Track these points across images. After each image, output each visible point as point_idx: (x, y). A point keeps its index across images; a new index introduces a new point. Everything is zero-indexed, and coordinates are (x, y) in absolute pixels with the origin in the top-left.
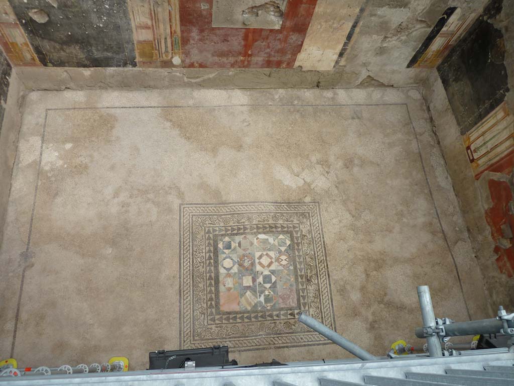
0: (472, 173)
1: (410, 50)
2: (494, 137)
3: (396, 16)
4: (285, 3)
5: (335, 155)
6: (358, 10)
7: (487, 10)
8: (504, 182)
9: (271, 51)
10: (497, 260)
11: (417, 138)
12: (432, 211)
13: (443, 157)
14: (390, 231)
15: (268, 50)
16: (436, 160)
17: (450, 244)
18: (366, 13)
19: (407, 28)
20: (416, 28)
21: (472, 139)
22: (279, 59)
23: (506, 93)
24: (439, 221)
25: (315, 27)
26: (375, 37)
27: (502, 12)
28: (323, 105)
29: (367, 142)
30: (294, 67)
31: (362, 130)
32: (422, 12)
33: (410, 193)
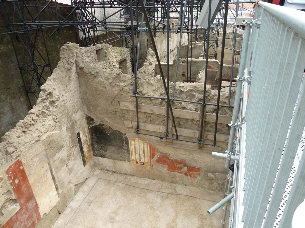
0: (148, 167)
1: (79, 160)
2: (139, 150)
3: (63, 154)
4: (13, 194)
5: (103, 225)
6: (47, 165)
7: (88, 123)
8: (160, 156)
9: (24, 223)
10: (190, 176)
11: (118, 182)
12: (157, 193)
13: (134, 176)
14: (158, 216)
15: (23, 224)
16: (133, 180)
17: (175, 193)
18: (51, 164)
19: (70, 154)
20: (73, 151)
21: (134, 159)
22: (31, 222)
23: (126, 135)
24: (163, 192)
25: (36, 190)
26: (63, 168)
27: (94, 119)
28: (72, 217)
29: (106, 205)
30: (42, 218)
31: (98, 205)
32: (70, 144)
33: (143, 198)
